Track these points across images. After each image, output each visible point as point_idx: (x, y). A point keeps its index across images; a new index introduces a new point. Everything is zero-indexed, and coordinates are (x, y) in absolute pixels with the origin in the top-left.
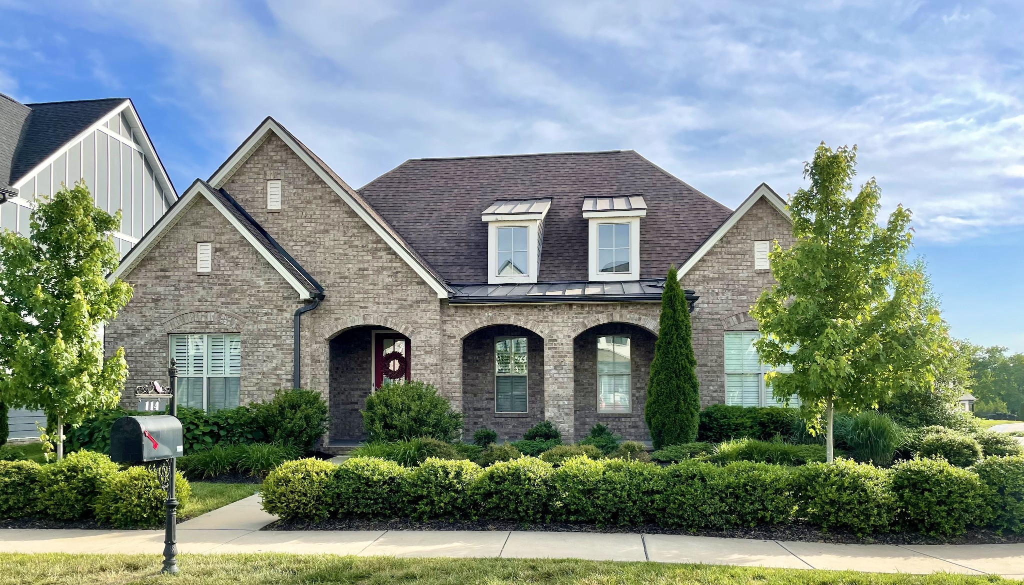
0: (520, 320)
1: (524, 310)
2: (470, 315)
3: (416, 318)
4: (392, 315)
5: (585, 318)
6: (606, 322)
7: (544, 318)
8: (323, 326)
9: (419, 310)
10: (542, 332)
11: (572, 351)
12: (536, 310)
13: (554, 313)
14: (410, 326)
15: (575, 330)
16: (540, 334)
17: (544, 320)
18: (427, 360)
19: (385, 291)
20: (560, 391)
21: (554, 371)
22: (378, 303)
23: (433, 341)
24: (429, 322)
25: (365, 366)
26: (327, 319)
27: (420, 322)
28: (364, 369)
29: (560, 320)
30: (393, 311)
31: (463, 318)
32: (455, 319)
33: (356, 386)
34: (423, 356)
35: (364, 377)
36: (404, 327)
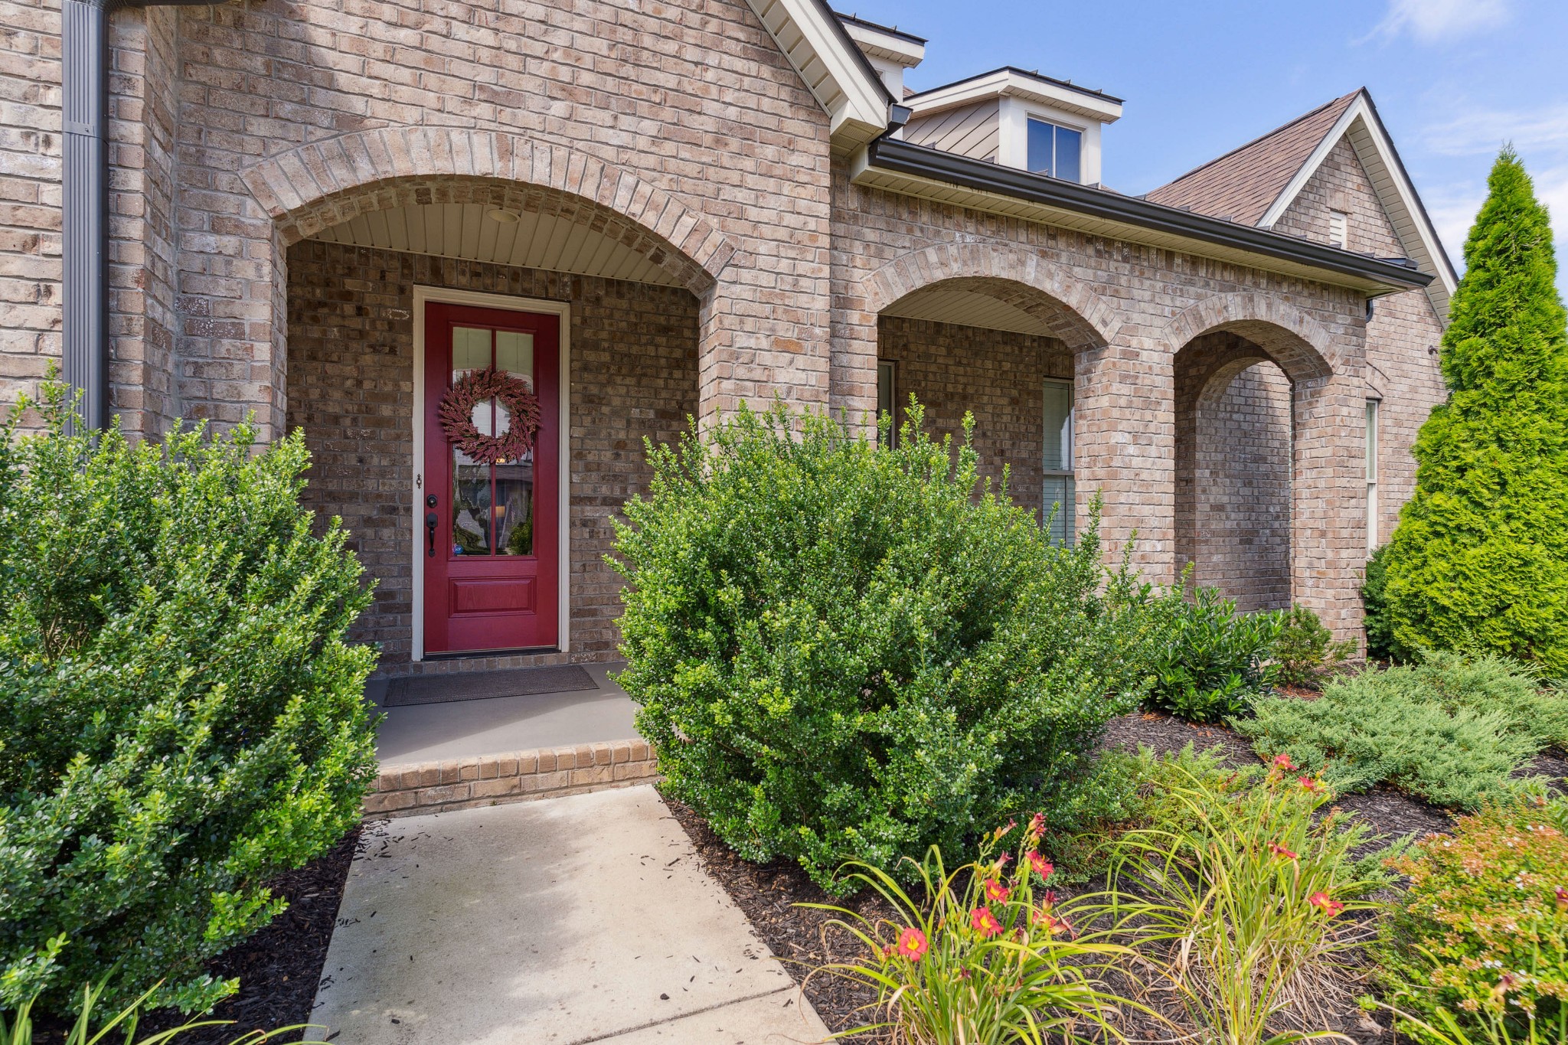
0: (1050, 276)
1: (1062, 243)
2: (910, 231)
3: (741, 195)
4: (634, 158)
5: (1199, 297)
6: (1240, 317)
7: (1110, 281)
8: (264, 141)
9: (749, 164)
10: (1105, 323)
11: (1171, 393)
12: (1090, 250)
13: (1132, 271)
14: (714, 222)
15: (1179, 331)
16: (1100, 328)
17: (1106, 289)
18: (783, 376)
19: (601, 45)
20: (1147, 510)
21: (1132, 450)
22: (568, 90)
23: (803, 300)
24: (790, 220)
25: (386, 411)
26: (287, 109)
27: (753, 213)
28: (381, 423)
29: (1147, 295)
30: (643, 143)
31: (887, 238)
32: (858, 237)
33: (348, 486)
34: (767, 358)
35: (383, 451)
36: (688, 222)
